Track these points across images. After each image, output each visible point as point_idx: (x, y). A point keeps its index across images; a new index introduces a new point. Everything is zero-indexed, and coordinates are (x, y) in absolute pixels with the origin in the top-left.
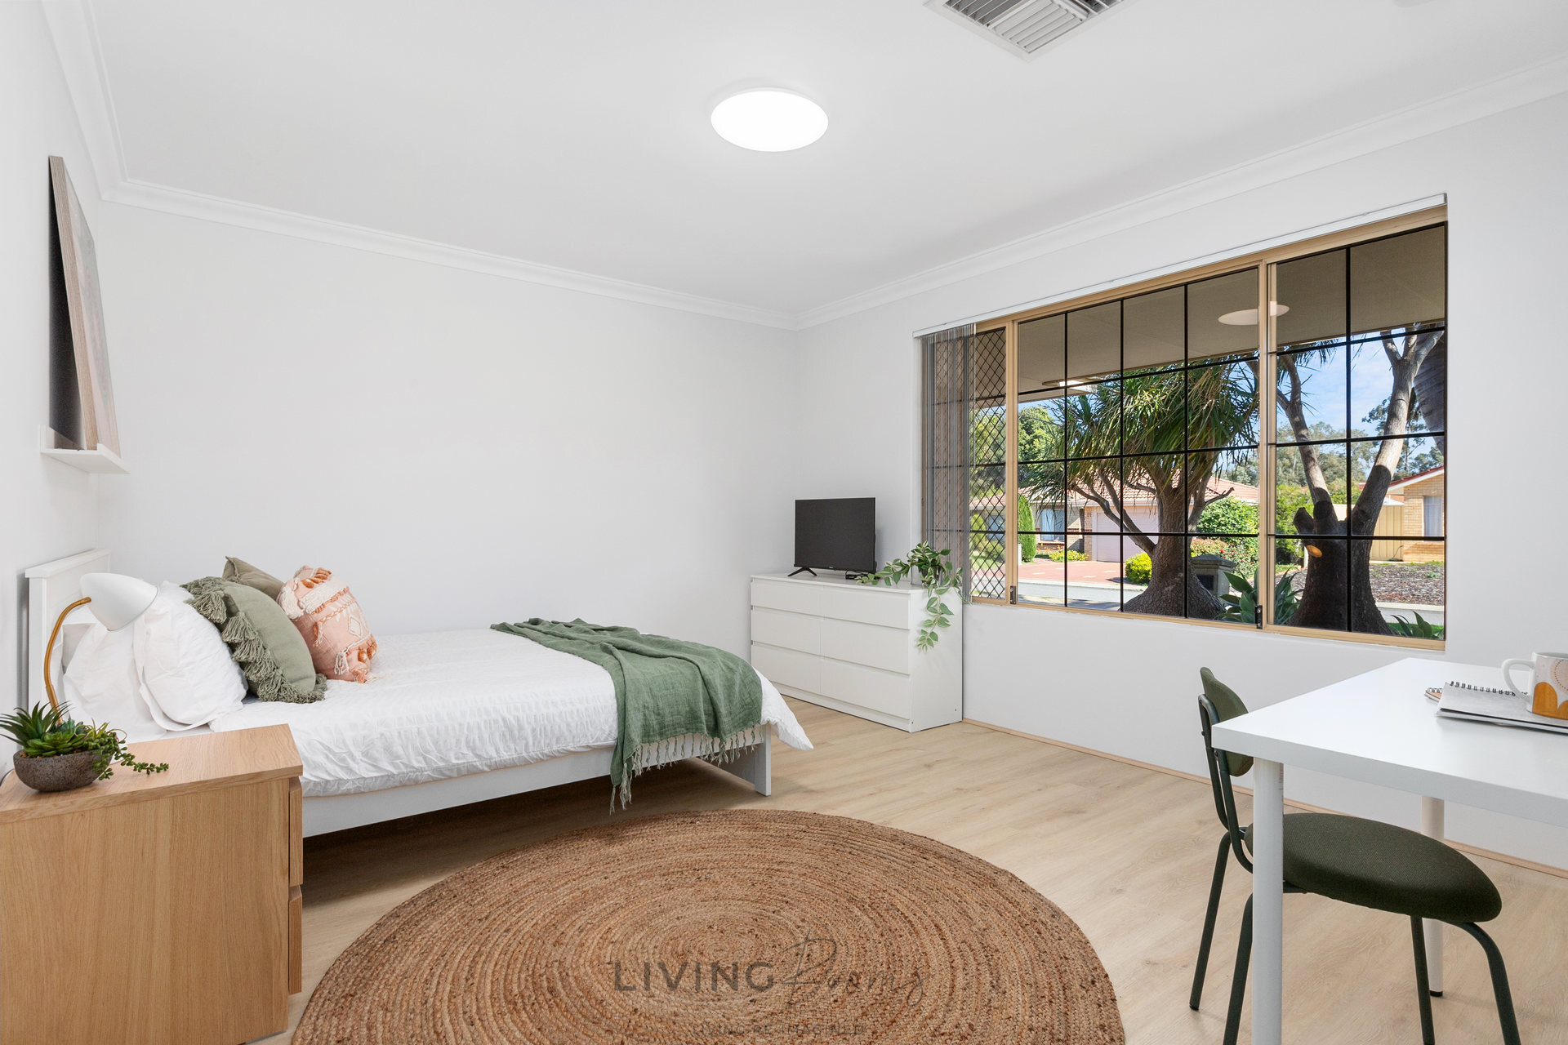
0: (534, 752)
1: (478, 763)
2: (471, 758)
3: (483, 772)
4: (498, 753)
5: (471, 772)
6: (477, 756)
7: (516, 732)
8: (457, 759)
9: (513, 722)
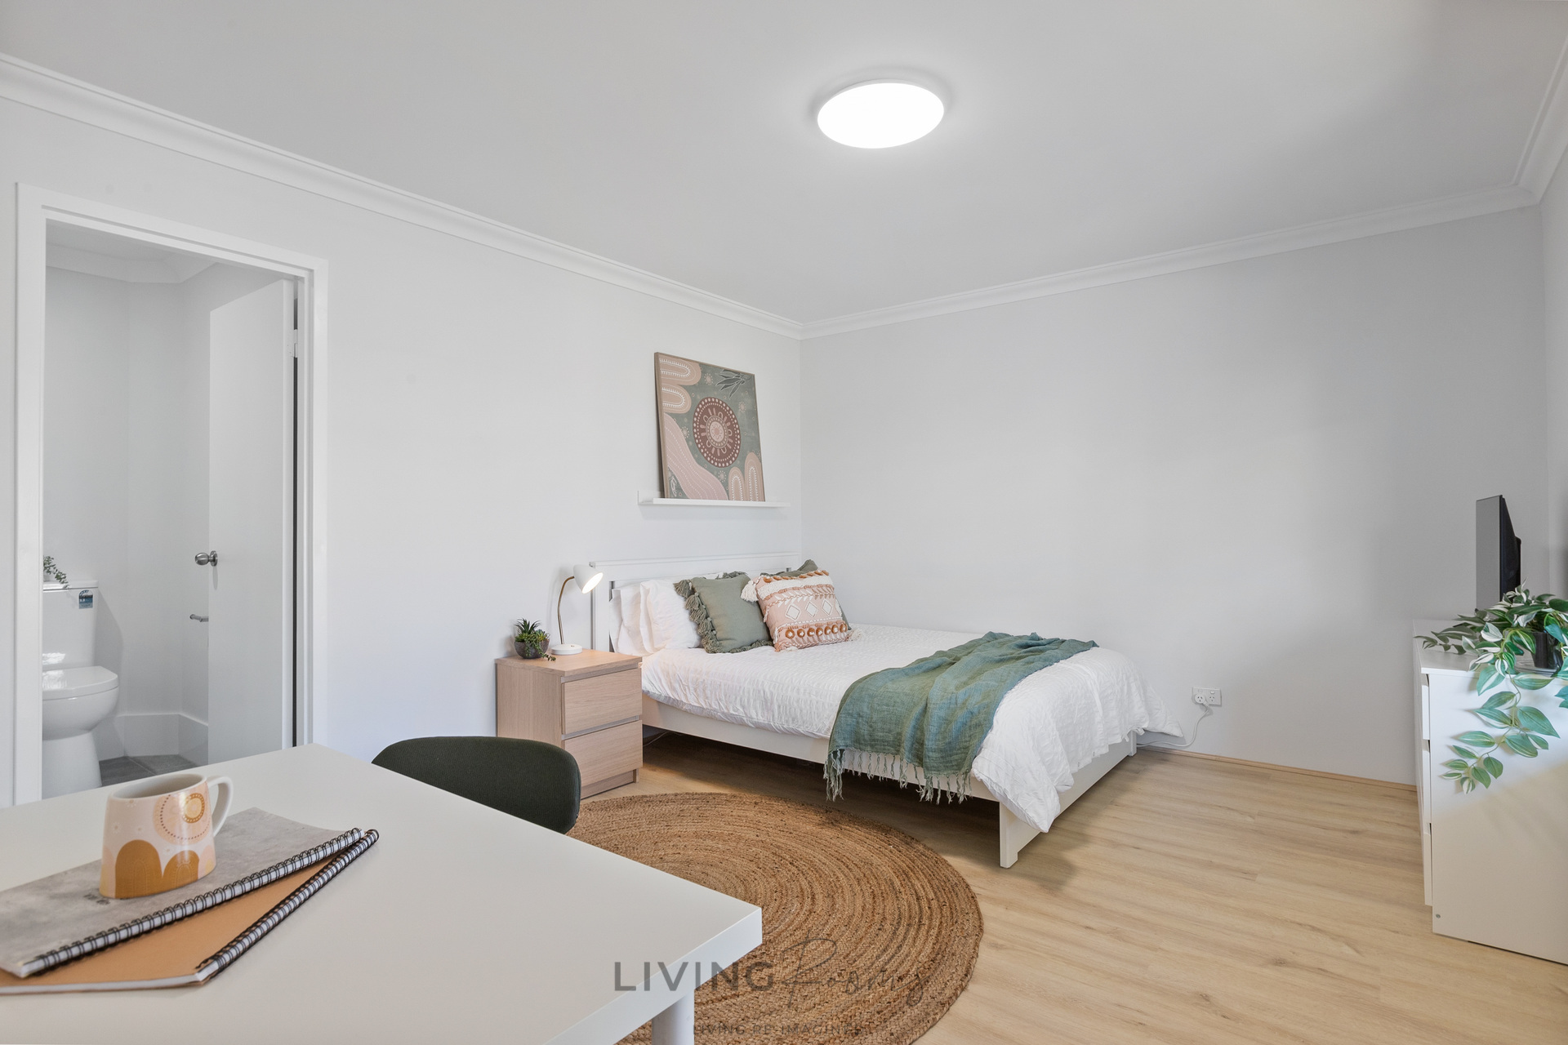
0: (777, 723)
1: (745, 719)
2: (741, 712)
3: (748, 726)
4: (757, 716)
5: (740, 724)
6: (746, 714)
7: (769, 704)
8: (734, 711)
9: (769, 695)
